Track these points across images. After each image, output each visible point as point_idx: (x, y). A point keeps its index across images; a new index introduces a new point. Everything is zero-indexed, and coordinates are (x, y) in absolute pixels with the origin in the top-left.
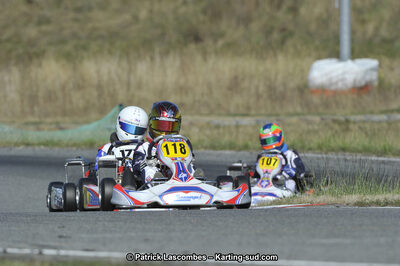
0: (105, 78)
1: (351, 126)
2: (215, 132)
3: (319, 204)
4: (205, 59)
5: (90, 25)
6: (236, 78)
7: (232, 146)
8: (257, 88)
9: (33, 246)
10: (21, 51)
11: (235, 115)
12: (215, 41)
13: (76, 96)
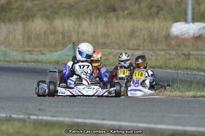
0: (66, 29)
1: (191, 57)
3: (173, 96)
4: (118, 21)
5: (59, 2)
6: (133, 31)
9: (25, 114)
10: (23, 13)
11: (131, 49)
12: (123, 11)
13: (51, 37)
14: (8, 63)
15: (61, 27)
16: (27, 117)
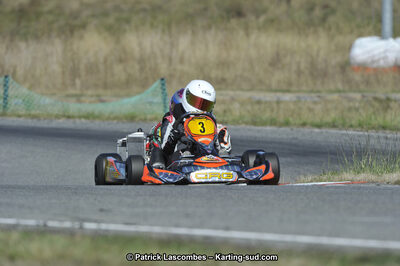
0: (148, 50)
1: (392, 104)
2: (256, 107)
3: (359, 182)
4: (248, 35)
6: (278, 54)
7: (273, 122)
9: (74, 219)
10: (62, 22)
11: (276, 91)
12: (258, 17)
13: (118, 69)
14: (35, 120)
15: (137, 49)
16: (77, 225)
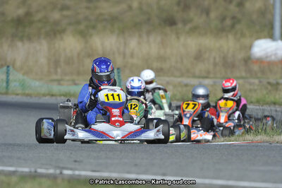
1: (280, 87)
2: (184, 89)
3: (257, 142)
5: (98, 12)
8: (215, 58)
10: (48, 28)
11: (199, 77)
14: (29, 97)
16: (58, 172)
